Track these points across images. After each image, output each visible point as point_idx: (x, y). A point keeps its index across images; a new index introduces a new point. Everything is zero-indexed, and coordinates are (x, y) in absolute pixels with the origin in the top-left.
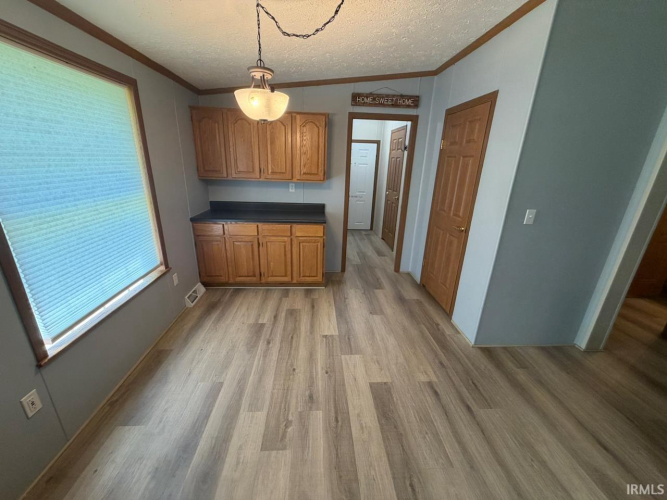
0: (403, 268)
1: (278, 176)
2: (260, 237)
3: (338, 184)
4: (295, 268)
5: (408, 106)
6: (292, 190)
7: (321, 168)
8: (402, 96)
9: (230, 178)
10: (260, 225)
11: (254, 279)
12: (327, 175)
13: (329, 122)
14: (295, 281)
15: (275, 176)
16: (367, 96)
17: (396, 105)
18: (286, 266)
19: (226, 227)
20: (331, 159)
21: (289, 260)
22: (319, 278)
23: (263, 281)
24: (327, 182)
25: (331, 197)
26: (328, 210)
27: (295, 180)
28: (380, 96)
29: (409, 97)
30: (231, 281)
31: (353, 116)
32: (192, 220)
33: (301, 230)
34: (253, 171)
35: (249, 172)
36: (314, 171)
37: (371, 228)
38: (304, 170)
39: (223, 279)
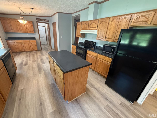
0: (52, 48)
1: (24, 32)
2: (23, 43)
3: (37, 34)
4: (32, 48)
5: (47, 21)
6: (28, 35)
7: (33, 31)
8: (46, 20)
9: (13, 32)
10: (23, 41)
11: (23, 51)
12: (35, 32)
13: (33, 23)
14: (32, 50)
15: (23, 32)
16: (39, 19)
17: (45, 21)
18: (30, 48)
19: (15, 41)
20: (35, 29)
21: (30, 47)
22: (37, 49)
23: (25, 51)
24: (35, 33)
25: (36, 36)
26: (36, 38)
27: (28, 33)
28: (42, 19)
29: (47, 20)
30: (18, 51)
31: (37, 22)
32: (6, 40)
33: (31, 41)
34: (18, 31)
35: (17, 31)
36: (32, 31)
37: (47, 44)
38: (30, 31)
39: (16, 51)
